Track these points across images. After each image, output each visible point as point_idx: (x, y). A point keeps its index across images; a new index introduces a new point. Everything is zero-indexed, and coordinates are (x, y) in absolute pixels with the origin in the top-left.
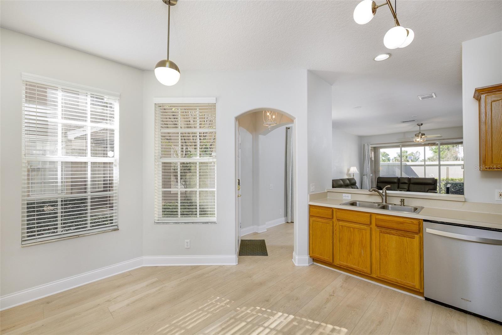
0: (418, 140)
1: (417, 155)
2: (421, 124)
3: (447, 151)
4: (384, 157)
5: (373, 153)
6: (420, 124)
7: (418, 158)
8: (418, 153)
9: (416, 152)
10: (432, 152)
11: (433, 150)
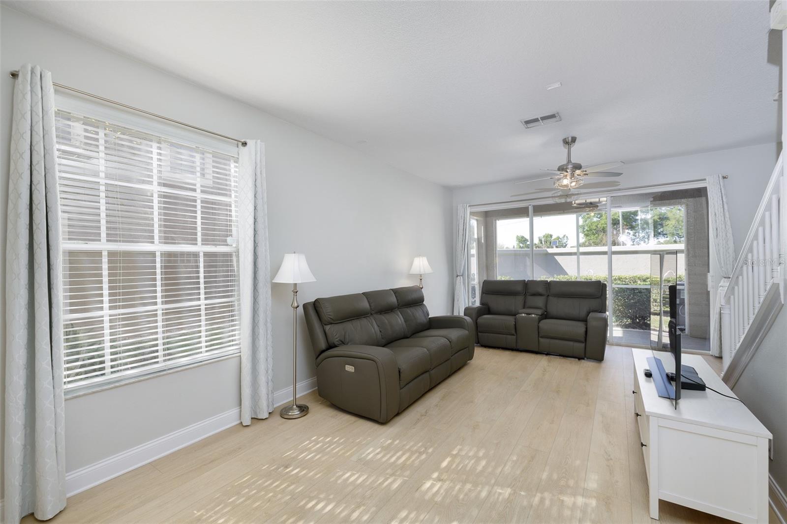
0: (565, 182)
1: (565, 241)
2: (572, 138)
3: (602, 233)
4: (521, 243)
5: (482, 227)
6: (570, 139)
7: (565, 245)
8: (566, 238)
9: (562, 236)
10: (583, 235)
11: (584, 232)
